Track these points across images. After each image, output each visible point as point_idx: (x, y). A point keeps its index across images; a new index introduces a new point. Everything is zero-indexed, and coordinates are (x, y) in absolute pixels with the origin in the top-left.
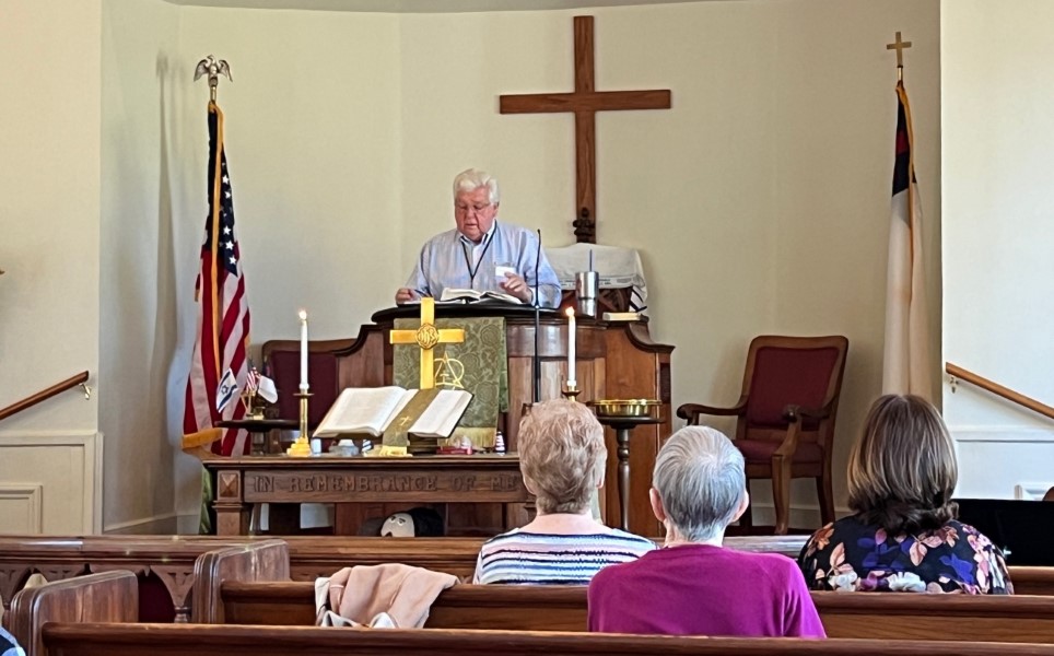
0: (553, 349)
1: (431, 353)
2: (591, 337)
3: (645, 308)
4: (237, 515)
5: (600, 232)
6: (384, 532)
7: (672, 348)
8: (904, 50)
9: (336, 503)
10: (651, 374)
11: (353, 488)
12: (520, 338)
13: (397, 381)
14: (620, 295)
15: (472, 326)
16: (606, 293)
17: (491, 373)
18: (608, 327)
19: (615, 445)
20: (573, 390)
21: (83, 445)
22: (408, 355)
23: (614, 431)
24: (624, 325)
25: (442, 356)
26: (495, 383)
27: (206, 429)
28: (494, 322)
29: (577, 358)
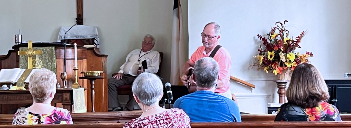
0: (70, 56)
1: (31, 58)
2: (82, 53)
3: (99, 44)
5: (84, 21)
7: (107, 56)
9: (2, 105)
10: (101, 64)
11: (7, 100)
12: (60, 52)
13: (21, 67)
14: (91, 41)
15: (44, 49)
16: (86, 40)
17: (51, 64)
18: (87, 50)
19: (90, 85)
20: (76, 69)
22: (24, 59)
23: (89, 81)
24: (92, 49)
25: (35, 59)
26: (52, 67)
28: (51, 48)
29: (77, 59)
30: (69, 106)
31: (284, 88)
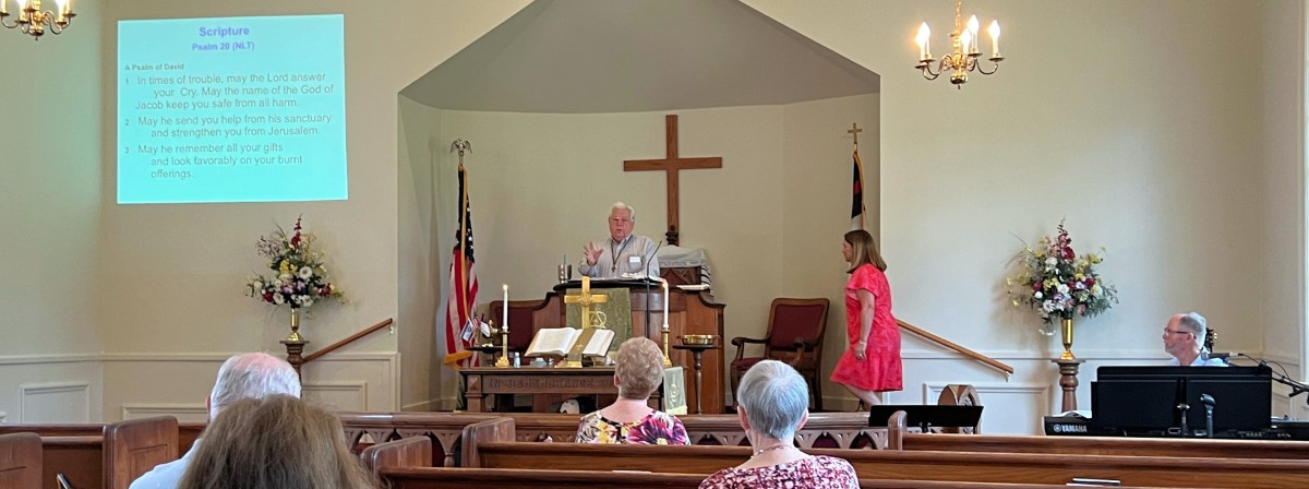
0: (657, 307)
1: (587, 309)
2: (679, 299)
4: (479, 400)
5: (681, 240)
6: (562, 411)
7: (724, 306)
8: (858, 134)
9: (533, 395)
10: (713, 320)
11: (544, 385)
12: (638, 299)
13: (569, 324)
14: (693, 276)
15: (611, 293)
17: (622, 319)
18: (688, 293)
19: (693, 361)
20: (668, 329)
21: (389, 360)
22: (575, 309)
23: (691, 353)
24: (697, 292)
25: (594, 310)
26: (625, 325)
27: (461, 351)
28: (623, 290)
29: (669, 311)
30: (657, 401)
31: (1073, 375)
